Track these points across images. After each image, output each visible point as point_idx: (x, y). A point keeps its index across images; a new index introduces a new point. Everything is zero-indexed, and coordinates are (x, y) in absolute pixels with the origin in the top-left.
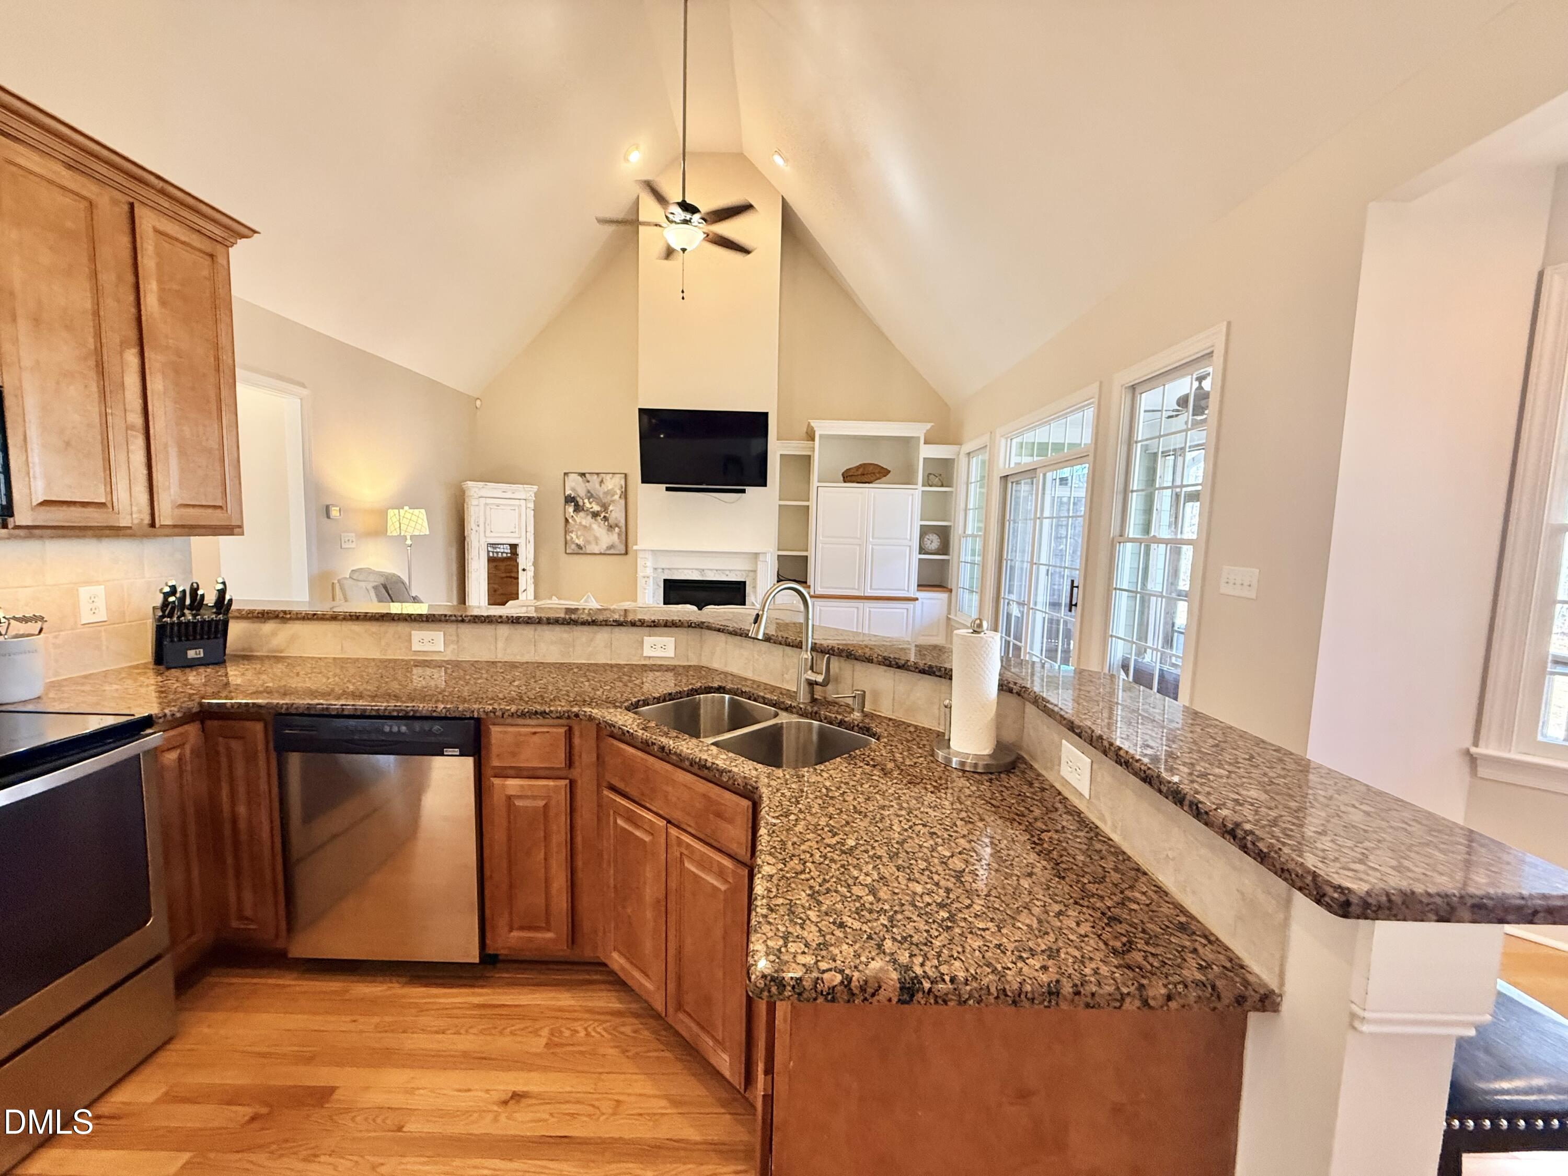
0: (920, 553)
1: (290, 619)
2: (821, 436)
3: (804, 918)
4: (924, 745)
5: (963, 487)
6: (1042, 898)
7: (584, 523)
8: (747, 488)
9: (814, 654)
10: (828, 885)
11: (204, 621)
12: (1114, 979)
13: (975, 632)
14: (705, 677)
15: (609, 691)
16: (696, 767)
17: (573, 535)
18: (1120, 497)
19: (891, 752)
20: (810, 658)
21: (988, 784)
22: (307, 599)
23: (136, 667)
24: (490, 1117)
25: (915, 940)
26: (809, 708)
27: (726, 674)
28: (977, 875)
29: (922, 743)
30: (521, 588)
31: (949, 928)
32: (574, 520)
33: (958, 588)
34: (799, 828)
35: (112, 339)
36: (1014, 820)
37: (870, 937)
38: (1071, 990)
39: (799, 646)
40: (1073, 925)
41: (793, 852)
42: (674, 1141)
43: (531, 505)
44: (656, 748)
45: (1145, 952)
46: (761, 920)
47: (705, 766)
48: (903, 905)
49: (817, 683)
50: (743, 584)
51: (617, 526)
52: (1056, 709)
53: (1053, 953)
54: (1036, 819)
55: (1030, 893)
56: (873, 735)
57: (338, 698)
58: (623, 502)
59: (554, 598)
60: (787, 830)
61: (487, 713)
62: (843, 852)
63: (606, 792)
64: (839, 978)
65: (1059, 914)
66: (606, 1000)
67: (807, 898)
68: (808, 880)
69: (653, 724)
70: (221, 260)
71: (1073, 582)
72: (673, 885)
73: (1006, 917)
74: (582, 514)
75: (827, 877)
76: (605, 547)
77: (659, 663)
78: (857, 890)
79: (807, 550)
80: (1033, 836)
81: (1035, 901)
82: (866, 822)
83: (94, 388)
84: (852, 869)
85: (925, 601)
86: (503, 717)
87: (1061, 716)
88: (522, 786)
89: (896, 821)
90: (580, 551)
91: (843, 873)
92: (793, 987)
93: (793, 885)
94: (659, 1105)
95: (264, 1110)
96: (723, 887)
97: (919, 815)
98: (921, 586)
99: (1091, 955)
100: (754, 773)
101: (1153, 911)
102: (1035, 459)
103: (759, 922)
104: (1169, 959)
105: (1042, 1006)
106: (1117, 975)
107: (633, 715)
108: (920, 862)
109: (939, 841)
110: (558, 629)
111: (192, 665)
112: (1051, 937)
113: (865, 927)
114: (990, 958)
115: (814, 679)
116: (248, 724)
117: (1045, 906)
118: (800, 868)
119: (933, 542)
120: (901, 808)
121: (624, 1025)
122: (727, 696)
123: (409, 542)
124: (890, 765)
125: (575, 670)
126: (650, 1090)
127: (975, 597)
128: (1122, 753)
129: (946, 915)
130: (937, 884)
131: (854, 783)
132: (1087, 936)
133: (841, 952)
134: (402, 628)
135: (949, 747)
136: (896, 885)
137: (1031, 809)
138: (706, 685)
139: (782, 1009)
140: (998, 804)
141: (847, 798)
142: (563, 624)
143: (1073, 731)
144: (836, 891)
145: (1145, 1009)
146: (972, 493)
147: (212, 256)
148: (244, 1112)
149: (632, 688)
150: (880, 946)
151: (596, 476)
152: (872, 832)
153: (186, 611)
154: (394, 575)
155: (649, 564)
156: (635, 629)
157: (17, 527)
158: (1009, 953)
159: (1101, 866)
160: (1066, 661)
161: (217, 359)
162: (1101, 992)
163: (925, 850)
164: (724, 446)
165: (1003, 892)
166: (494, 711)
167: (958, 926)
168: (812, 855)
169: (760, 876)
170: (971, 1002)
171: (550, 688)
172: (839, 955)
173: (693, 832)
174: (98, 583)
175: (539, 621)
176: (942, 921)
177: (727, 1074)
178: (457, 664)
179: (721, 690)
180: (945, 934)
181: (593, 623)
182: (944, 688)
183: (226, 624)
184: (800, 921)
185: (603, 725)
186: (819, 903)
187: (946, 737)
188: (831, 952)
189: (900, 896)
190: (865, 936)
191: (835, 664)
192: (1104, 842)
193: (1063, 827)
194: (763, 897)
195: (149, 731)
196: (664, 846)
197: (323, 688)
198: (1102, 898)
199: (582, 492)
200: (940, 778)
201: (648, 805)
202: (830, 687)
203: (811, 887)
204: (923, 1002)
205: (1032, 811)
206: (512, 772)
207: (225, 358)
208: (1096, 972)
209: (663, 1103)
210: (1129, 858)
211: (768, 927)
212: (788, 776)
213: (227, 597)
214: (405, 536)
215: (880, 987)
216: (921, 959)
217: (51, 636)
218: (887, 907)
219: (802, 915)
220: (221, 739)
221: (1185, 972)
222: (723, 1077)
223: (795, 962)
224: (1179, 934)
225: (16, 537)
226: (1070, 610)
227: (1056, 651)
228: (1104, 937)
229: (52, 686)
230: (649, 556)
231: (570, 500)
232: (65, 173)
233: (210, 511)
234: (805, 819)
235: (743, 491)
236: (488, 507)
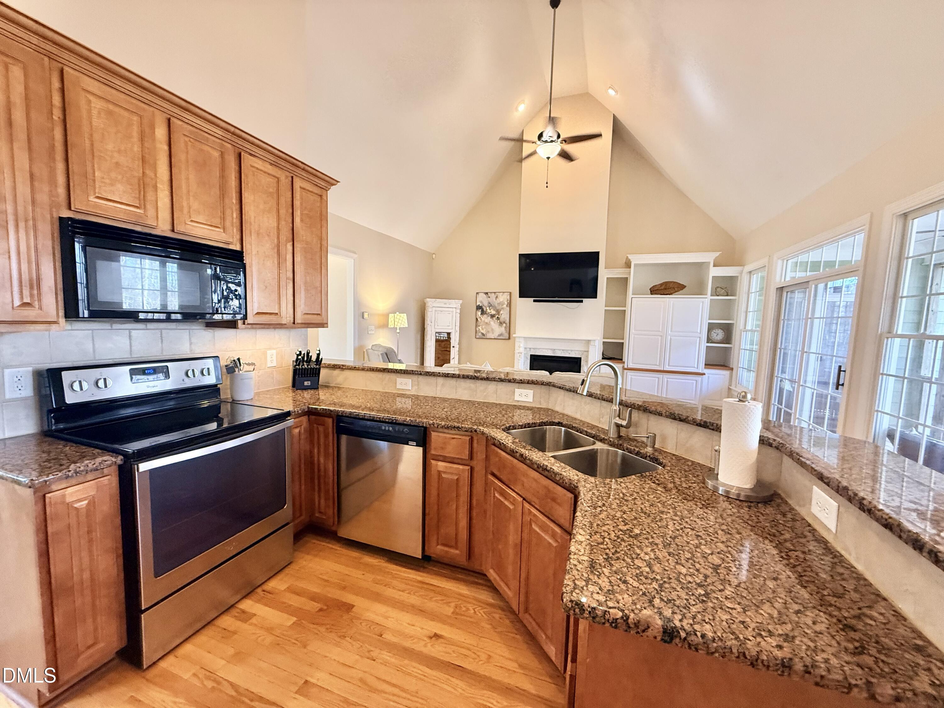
0: (708, 342)
1: (345, 369)
2: (635, 265)
3: (601, 572)
4: (698, 476)
5: (744, 297)
6: (784, 597)
7: (486, 321)
8: (584, 300)
9: (621, 407)
10: (618, 555)
11: (311, 368)
12: (843, 671)
13: (740, 401)
14: (551, 415)
15: (494, 419)
16: (541, 469)
17: (480, 328)
18: (889, 302)
19: (672, 477)
20: (618, 409)
21: (747, 509)
22: (353, 360)
23: (285, 388)
24: (423, 643)
25: (677, 603)
26: (616, 441)
27: (563, 415)
28: (731, 571)
29: (697, 473)
30: (452, 357)
31: (703, 601)
32: (481, 319)
33: (738, 367)
34: (603, 516)
35: (283, 238)
36: (767, 538)
37: (644, 594)
38: (802, 669)
39: (611, 401)
40: (810, 623)
41: (597, 530)
42: (521, 689)
43: (459, 311)
44: (518, 455)
45: (876, 658)
46: (573, 567)
47: (546, 469)
48: (670, 579)
49: (622, 426)
50: (580, 359)
51: (504, 322)
52: (808, 462)
53: (789, 638)
54: (786, 541)
55: (774, 592)
56: (660, 464)
57: (363, 410)
58: (508, 309)
59: (468, 363)
60: (594, 516)
61: (430, 425)
62: (631, 536)
63: (490, 477)
64: (620, 614)
65: (798, 612)
66: (485, 596)
67: (603, 560)
68: (605, 549)
69: (517, 441)
70: (324, 197)
71: (840, 367)
72: (525, 536)
73: (751, 604)
74: (485, 316)
75: (618, 550)
76: (497, 335)
77: (524, 405)
78: (638, 562)
79: (623, 339)
80: (781, 552)
81: (778, 599)
82: (649, 520)
83: (276, 262)
84: (636, 549)
85: (710, 376)
86: (438, 428)
87: (812, 468)
88: (446, 467)
89: (671, 523)
90: (483, 337)
91: (629, 550)
92: (590, 612)
93: (595, 550)
94: (513, 666)
95: (325, 608)
96: (555, 544)
97: (689, 522)
98: (708, 365)
99: (823, 647)
100: (576, 478)
101: (888, 629)
102: (808, 274)
103: (571, 568)
104: (900, 669)
105: (776, 673)
106: (846, 668)
107: (506, 434)
108: (686, 553)
109: (703, 542)
110: (468, 381)
111: (306, 388)
112: (789, 627)
113: (641, 587)
114: (735, 629)
115: (620, 423)
116: (326, 419)
117: (785, 603)
118: (600, 540)
119: (719, 335)
120: (676, 515)
121: (495, 613)
122: (563, 429)
123: (398, 331)
124: (671, 486)
125: (477, 405)
126: (507, 654)
127: (753, 375)
128: (865, 502)
129: (703, 592)
130: (698, 570)
131: (643, 493)
132: (821, 633)
133: (623, 599)
134: (393, 376)
135: (717, 479)
136: (667, 564)
137: (782, 532)
138: (551, 420)
139: (583, 625)
140: (754, 525)
141: (637, 502)
142: (471, 379)
143: (822, 481)
144: (624, 560)
145: (872, 702)
146: (752, 301)
147: (321, 196)
148: (317, 606)
149: (507, 419)
150: (651, 602)
151: (493, 294)
152: (652, 527)
153: (305, 363)
154: (391, 348)
155: (522, 345)
156: (510, 384)
157: (248, 324)
158: (750, 629)
159: (841, 585)
160: (833, 427)
161: (321, 244)
162: (830, 677)
163: (691, 546)
164: (570, 274)
165: (750, 586)
166: (433, 424)
167: (711, 602)
168: (609, 534)
169: (574, 540)
170: (717, 655)
171: (463, 414)
172: (622, 600)
173: (538, 508)
174: (274, 349)
175: (458, 377)
176: (699, 596)
177: (553, 659)
178: (417, 397)
179: (559, 424)
180: (701, 605)
181: (487, 379)
182: (716, 438)
183: (319, 370)
184: (598, 573)
185: (489, 438)
186: (612, 565)
187: (716, 472)
188: (616, 597)
189: (669, 573)
190: (641, 593)
191: (636, 415)
192: (848, 568)
193: (809, 551)
194: (575, 554)
195: (289, 418)
196: (521, 514)
197: (357, 405)
198: (840, 609)
199: (486, 304)
200: (708, 499)
201: (513, 488)
202: (631, 429)
203: (607, 554)
204: (680, 645)
205: (782, 534)
206: (441, 458)
207: (324, 243)
208: (827, 661)
209: (516, 665)
210: (870, 585)
211: (577, 572)
212: (597, 483)
213: (321, 357)
214: (396, 328)
215: (649, 627)
216: (680, 617)
217: (257, 372)
218: (658, 577)
219: (599, 570)
220: (315, 425)
221: (916, 684)
222: (551, 660)
223: (592, 597)
224: (915, 654)
225: (248, 328)
226: (837, 388)
227: (824, 418)
228: (837, 638)
229: (257, 394)
230: (522, 340)
231: (479, 308)
232: (270, 167)
233: (315, 316)
234: (606, 511)
235: (582, 301)
236: (437, 313)
